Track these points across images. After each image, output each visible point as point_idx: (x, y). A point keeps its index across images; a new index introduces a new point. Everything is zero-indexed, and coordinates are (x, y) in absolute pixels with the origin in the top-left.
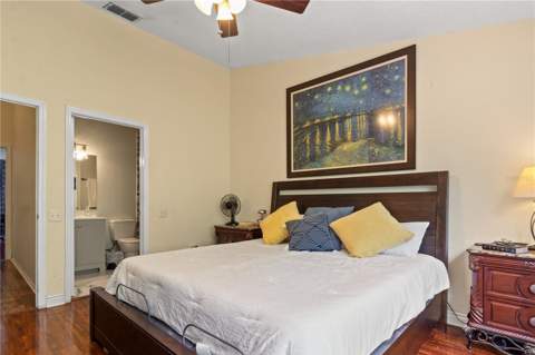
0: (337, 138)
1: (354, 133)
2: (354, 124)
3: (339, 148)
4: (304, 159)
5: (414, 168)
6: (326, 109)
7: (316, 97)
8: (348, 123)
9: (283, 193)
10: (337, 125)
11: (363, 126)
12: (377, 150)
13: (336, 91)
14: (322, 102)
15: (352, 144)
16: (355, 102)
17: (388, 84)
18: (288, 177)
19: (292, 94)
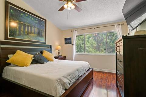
0: (30, 32)
1: (34, 32)
4: (16, 34)
6: (26, 21)
8: (33, 28)
10: (29, 28)
11: (37, 31)
12: (39, 38)
13: (29, 18)
14: (24, 17)
15: (33, 35)
16: (35, 24)
17: (42, 24)
18: (5, 39)
19: (9, 5)
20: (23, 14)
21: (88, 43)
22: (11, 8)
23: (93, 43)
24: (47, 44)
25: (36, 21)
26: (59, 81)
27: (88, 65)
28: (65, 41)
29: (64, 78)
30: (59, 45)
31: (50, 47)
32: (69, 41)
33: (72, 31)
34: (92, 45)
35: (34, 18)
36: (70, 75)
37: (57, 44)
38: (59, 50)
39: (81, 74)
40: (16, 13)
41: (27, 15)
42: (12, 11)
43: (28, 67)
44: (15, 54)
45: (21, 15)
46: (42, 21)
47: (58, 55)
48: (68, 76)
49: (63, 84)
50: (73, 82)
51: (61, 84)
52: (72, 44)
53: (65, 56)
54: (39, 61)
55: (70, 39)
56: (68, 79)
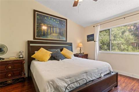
0: (52, 32)
1: (56, 32)
2: (56, 30)
3: (52, 34)
4: (41, 35)
5: (67, 41)
6: (49, 23)
7: (45, 18)
8: (55, 29)
9: (31, 45)
10: (52, 28)
11: (58, 31)
12: (61, 37)
13: (51, 20)
14: (47, 20)
15: (55, 34)
16: (56, 25)
17: (63, 24)
18: (34, 39)
19: (36, 12)
20: (46, 17)
21: (121, 39)
22: (38, 14)
23: (130, 39)
24: (68, 42)
25: (57, 21)
26: (51, 82)
27: (109, 67)
28: (87, 38)
29: (59, 80)
30: (81, 43)
31: (71, 44)
32: (91, 38)
33: (94, 26)
34: (128, 41)
35: (55, 20)
36: (70, 78)
37: (79, 41)
38: (80, 48)
39: (92, 78)
40: (41, 18)
41: (49, 18)
42: (38, 17)
43: (45, 62)
44: (38, 51)
45: (45, 19)
46: (63, 21)
47: (79, 52)
48: (67, 79)
49: (56, 87)
50: (75, 87)
51: (54, 87)
52: (95, 41)
53: (87, 54)
54: (56, 58)
55: (93, 35)
56: (66, 83)
